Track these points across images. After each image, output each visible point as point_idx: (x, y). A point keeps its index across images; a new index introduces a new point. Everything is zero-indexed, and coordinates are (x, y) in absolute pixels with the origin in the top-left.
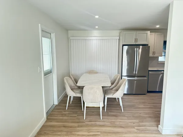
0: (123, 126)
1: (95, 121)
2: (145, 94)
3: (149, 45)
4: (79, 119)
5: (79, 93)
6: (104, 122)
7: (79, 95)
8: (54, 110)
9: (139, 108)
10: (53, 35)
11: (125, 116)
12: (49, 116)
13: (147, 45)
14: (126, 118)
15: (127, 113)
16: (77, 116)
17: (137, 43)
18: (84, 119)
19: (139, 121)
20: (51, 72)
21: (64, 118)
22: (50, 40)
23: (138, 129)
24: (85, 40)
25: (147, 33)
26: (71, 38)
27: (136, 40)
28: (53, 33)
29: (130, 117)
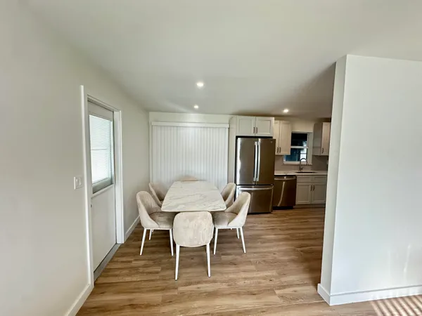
0: (253, 290)
1: (199, 283)
2: (269, 213)
3: (274, 138)
4: (164, 279)
5: (165, 223)
6: (214, 281)
7: (164, 227)
8: (116, 259)
9: (269, 241)
10: (118, 115)
11: (250, 261)
12: (101, 276)
13: (272, 137)
14: (253, 267)
15: (252, 255)
16: (162, 269)
17: (257, 135)
18: (176, 279)
19: (279, 274)
20: (112, 183)
21: (134, 279)
22: (112, 123)
23: (282, 297)
24: (177, 127)
25: (270, 121)
26: (153, 123)
27: (256, 130)
28: (118, 110)
29: (259, 263)
